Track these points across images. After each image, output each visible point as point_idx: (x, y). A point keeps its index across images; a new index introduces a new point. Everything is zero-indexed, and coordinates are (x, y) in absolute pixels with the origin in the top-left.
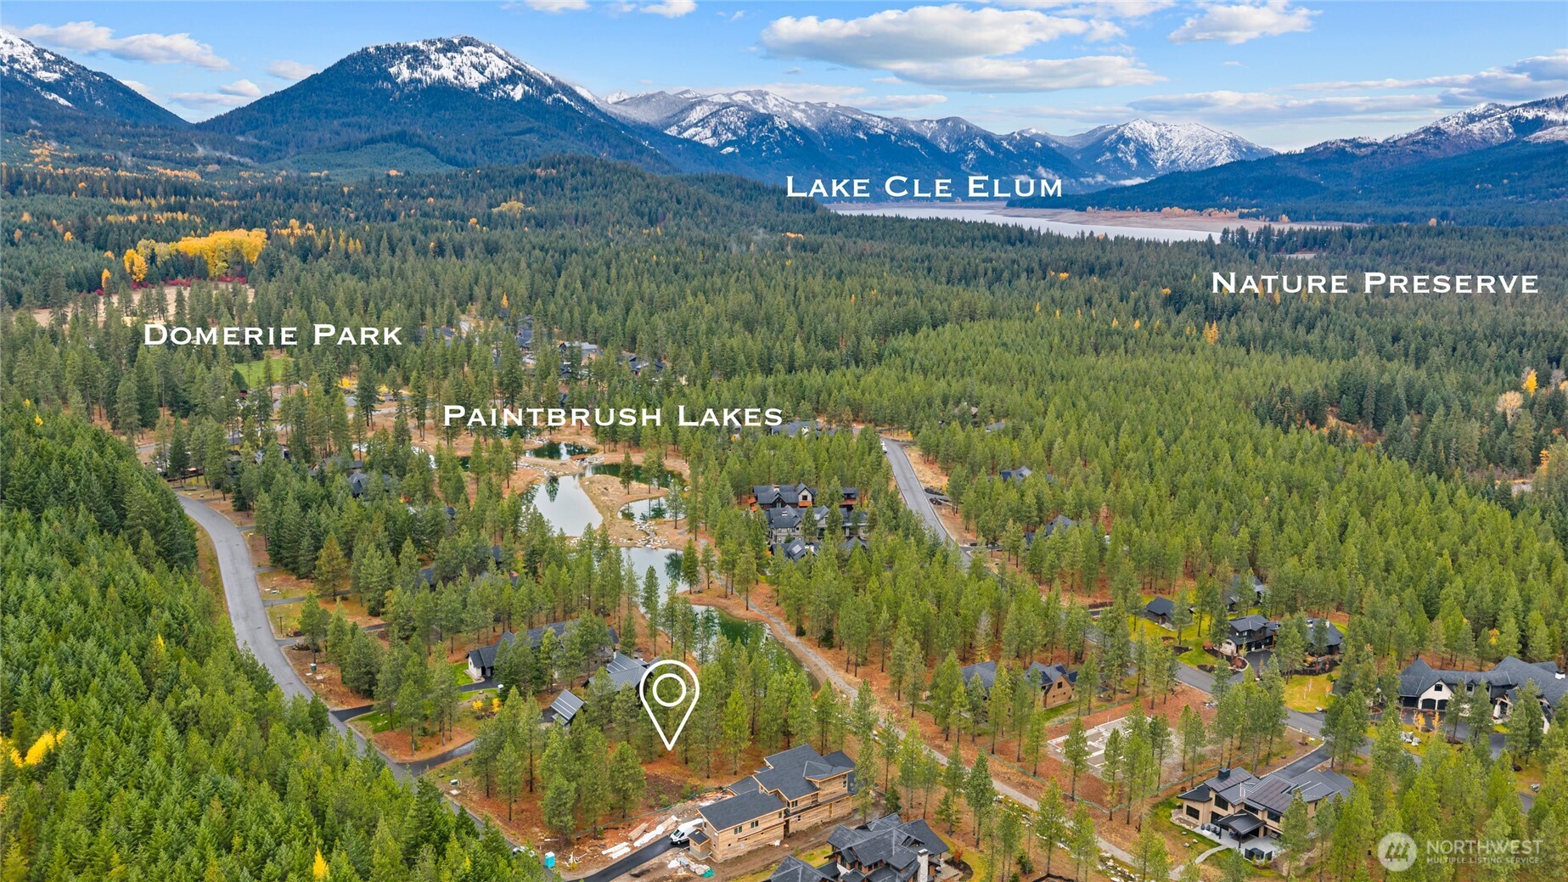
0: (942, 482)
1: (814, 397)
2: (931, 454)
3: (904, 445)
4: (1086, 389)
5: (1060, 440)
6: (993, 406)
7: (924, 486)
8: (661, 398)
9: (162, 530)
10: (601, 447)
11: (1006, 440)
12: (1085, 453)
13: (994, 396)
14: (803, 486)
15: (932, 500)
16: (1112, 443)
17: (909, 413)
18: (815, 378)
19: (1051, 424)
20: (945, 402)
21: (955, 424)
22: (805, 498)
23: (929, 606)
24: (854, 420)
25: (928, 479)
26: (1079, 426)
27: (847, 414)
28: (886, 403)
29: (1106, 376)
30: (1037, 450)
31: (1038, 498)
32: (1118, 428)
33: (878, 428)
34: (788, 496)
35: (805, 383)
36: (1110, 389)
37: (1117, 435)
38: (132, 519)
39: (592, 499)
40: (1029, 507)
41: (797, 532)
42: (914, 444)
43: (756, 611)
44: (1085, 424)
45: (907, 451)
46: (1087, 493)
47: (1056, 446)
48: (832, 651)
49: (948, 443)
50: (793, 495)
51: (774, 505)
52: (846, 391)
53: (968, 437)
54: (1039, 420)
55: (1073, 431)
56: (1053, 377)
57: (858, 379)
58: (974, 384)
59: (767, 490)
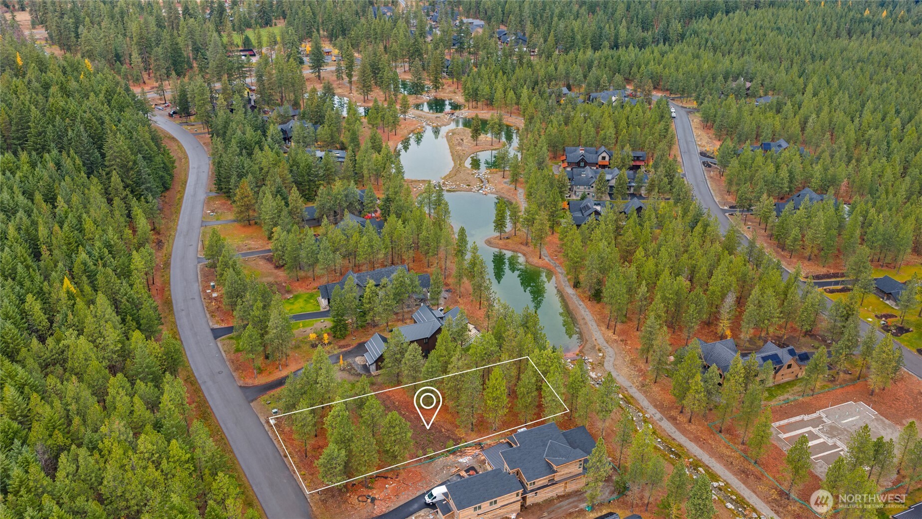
0: (713, 146)
1: (627, 70)
2: (708, 122)
3: (690, 112)
4: (838, 69)
5: (814, 116)
6: (763, 81)
7: (699, 149)
8: (514, 68)
9: (132, 168)
10: (467, 105)
11: (770, 114)
12: (833, 130)
13: (766, 73)
14: (603, 148)
15: (704, 163)
16: (857, 120)
17: (697, 86)
18: (629, 55)
19: (809, 102)
20: (726, 78)
21: (732, 97)
22: (604, 158)
23: (683, 282)
24: (655, 88)
25: (704, 143)
26: (831, 102)
27: (649, 85)
28: (681, 76)
29: (855, 58)
30: (794, 126)
31: (791, 172)
32: (863, 106)
33: (673, 96)
34: (590, 158)
35: (622, 58)
36: (858, 69)
37: (862, 111)
38: (109, 161)
39: (451, 147)
40: (782, 179)
41: (592, 190)
42: (698, 111)
43: (547, 259)
44: (836, 101)
45: (691, 117)
46: (832, 169)
47: (811, 120)
48: (599, 306)
49: (723, 116)
50: (594, 156)
51: (578, 164)
52: (651, 66)
53: (739, 110)
54: (798, 96)
55: (826, 109)
56: (813, 56)
57: (663, 54)
58: (751, 63)
59: (575, 151)
